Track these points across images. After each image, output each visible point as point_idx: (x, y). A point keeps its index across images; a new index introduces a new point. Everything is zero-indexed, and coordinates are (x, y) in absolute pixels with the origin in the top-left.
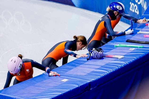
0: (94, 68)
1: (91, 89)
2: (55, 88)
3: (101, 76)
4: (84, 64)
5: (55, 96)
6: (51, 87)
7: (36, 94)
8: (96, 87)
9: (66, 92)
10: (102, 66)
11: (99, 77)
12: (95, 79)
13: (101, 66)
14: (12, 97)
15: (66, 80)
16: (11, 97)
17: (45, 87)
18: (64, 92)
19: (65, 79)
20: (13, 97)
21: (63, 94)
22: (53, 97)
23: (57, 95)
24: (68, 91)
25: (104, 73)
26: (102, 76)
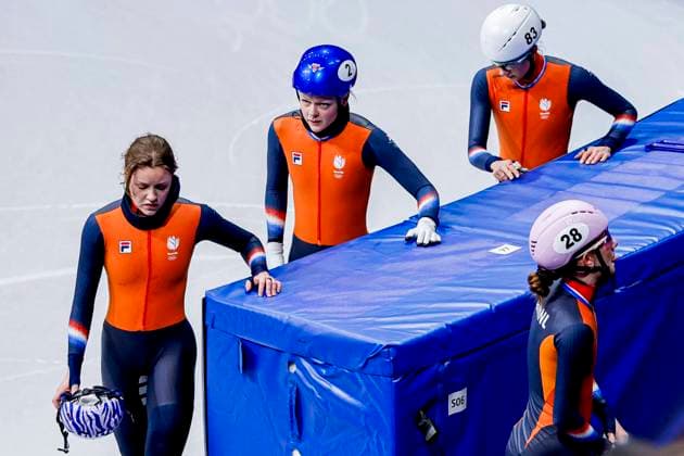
0: (634, 201)
1: (618, 291)
2: (462, 282)
3: (662, 236)
4: (594, 179)
5: (459, 319)
6: (443, 276)
7: (377, 307)
8: (637, 283)
9: (508, 299)
10: (669, 194)
11: (656, 239)
12: (638, 248)
13: (663, 193)
14: (273, 316)
15: (513, 249)
16: (270, 318)
17: (418, 278)
18: (500, 302)
19: (506, 245)
20: (278, 317)
21: (497, 308)
22: (450, 322)
23: (469, 314)
24: (516, 296)
25: (679, 223)
26: (668, 235)
